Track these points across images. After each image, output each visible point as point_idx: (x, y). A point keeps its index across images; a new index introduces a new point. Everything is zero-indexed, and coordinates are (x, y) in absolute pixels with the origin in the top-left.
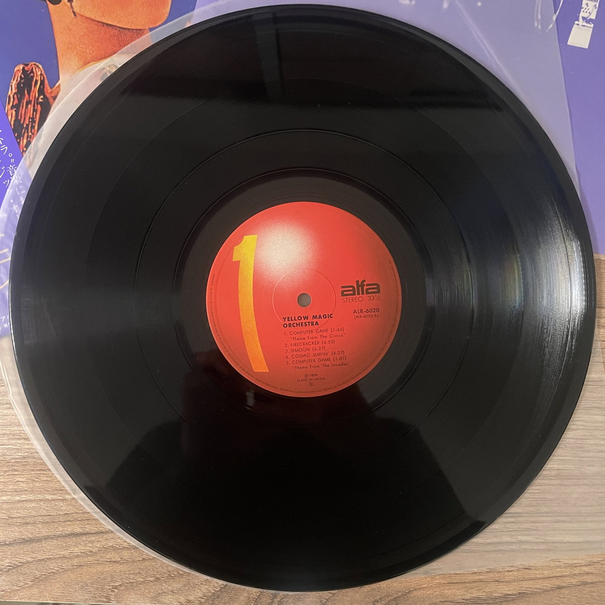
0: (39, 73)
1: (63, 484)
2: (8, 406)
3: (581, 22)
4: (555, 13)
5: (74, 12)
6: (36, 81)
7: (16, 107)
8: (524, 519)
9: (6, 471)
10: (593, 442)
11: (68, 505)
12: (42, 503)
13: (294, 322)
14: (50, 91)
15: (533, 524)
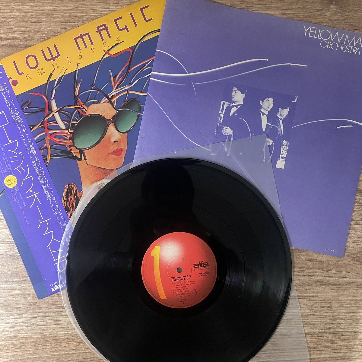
0: (74, 187)
1: (89, 346)
2: (66, 316)
3: (281, 159)
4: (271, 156)
5: (87, 164)
6: (74, 191)
7: (66, 201)
8: (269, 352)
9: (66, 342)
10: (294, 321)
11: (91, 354)
12: (80, 354)
13: (176, 279)
14: (79, 194)
15: (272, 354)
